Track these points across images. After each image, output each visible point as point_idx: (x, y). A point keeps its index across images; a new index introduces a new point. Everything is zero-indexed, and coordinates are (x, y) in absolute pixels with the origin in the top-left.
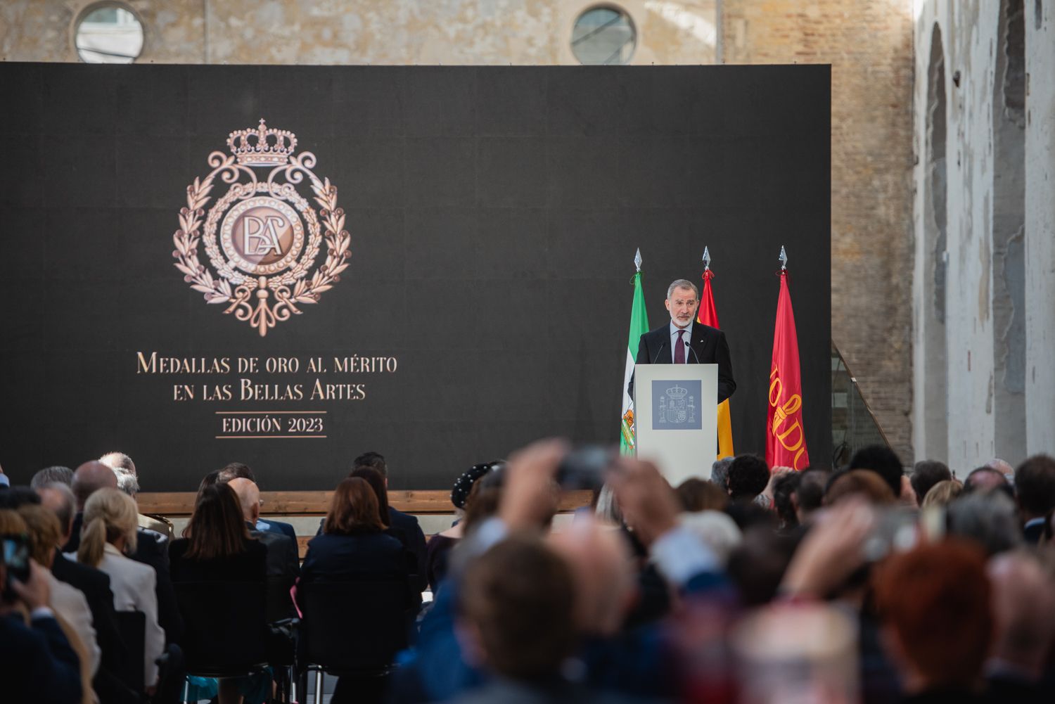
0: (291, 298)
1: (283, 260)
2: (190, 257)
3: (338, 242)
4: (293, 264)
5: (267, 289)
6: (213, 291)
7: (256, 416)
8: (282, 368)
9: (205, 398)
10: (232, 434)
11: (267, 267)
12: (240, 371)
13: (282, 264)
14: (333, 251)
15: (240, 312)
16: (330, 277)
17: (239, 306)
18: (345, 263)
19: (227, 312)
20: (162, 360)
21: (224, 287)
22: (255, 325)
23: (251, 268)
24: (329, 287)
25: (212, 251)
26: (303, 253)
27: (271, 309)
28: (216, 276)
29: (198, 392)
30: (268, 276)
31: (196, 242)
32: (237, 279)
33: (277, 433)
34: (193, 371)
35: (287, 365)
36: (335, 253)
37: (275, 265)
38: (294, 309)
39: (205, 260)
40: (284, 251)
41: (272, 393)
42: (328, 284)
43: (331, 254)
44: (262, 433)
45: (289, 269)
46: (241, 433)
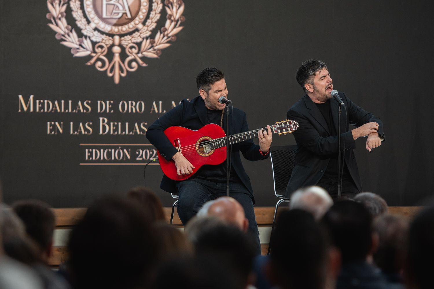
0: (138, 53)
1: (132, 23)
2: (60, 19)
3: (175, 9)
4: (140, 26)
5: (120, 45)
6: (78, 47)
7: (112, 147)
8: (132, 109)
9: (71, 132)
10: (92, 161)
11: (120, 28)
12: (99, 111)
13: (131, 25)
14: (171, 16)
15: (99, 64)
16: (169, 37)
17: (99, 59)
18: (180, 26)
19: (89, 64)
20: (38, 101)
21: (87, 43)
22: (110, 75)
23: (108, 28)
24: (167, 45)
25: (77, 14)
26: (148, 17)
27: (123, 62)
28: (80, 35)
29: (66, 128)
30: (121, 36)
31: (65, 7)
32: (97, 37)
33: (127, 161)
34: (63, 110)
35: (135, 107)
36: (172, 18)
37: (126, 26)
38: (141, 62)
39: (71, 22)
40: (133, 15)
41: (123, 129)
42: (168, 42)
43: (170, 19)
44: (115, 161)
45: (137, 30)
46: (99, 161)
